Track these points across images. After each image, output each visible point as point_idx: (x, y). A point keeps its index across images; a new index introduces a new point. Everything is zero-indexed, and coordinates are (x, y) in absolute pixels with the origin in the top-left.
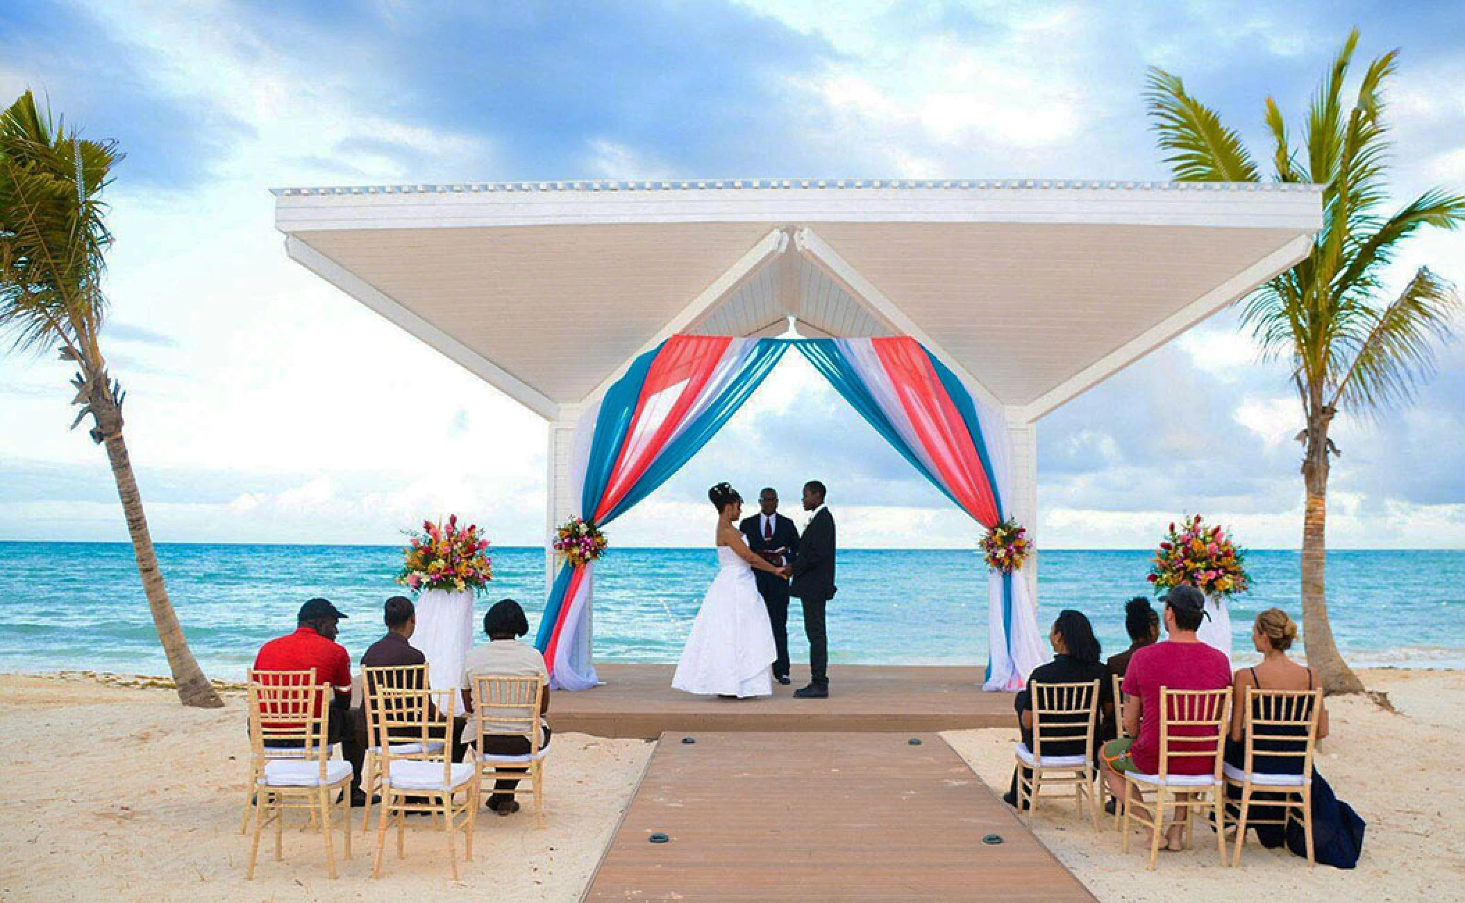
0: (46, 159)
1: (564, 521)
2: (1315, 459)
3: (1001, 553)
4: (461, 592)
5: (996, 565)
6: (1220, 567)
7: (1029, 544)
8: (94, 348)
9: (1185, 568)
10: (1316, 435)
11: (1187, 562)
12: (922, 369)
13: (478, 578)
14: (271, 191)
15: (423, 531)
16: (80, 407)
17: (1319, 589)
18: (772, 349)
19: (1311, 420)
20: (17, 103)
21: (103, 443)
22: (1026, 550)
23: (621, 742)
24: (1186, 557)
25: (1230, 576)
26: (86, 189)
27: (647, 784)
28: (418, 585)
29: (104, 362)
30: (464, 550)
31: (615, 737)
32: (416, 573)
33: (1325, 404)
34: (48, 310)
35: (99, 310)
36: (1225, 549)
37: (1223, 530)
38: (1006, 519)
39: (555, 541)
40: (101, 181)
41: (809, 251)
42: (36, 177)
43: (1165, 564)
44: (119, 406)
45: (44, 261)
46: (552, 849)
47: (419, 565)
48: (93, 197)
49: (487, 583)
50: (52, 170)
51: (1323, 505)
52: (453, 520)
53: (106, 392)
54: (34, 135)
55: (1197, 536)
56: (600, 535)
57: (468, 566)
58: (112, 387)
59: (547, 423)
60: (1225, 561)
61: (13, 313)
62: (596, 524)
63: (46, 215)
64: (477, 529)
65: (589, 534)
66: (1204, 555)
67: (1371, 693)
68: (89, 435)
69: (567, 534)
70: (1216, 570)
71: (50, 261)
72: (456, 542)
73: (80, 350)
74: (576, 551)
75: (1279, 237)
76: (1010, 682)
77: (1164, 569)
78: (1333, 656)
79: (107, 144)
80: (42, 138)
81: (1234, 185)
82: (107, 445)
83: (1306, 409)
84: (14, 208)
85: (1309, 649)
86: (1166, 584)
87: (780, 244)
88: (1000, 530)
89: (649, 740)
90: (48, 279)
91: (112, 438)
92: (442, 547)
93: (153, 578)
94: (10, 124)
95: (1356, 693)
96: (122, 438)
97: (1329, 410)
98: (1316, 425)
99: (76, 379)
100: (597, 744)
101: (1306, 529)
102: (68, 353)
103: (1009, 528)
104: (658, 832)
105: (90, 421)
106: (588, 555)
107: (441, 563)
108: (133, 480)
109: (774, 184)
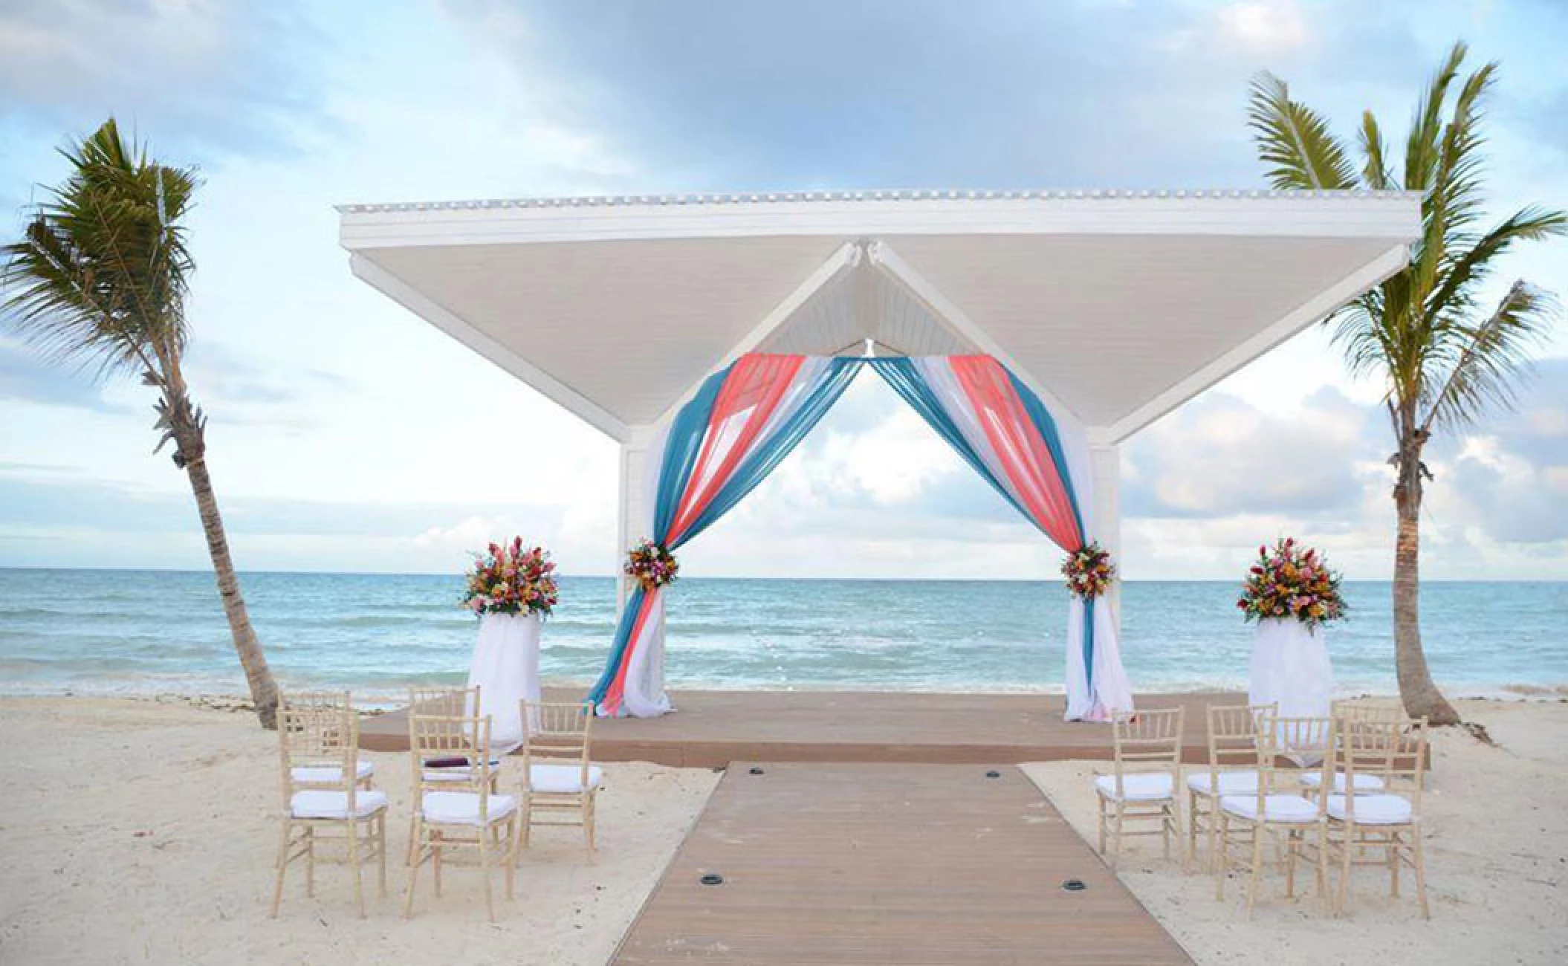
0: (129, 186)
1: (636, 545)
2: (1407, 483)
3: (1083, 578)
4: (525, 616)
5: (1078, 590)
6: (1314, 592)
7: (1112, 570)
8: (176, 373)
9: (1277, 593)
10: (1408, 459)
11: (1279, 587)
12: (1002, 390)
13: (543, 602)
14: (336, 208)
15: (488, 554)
16: (162, 432)
17: (1412, 617)
18: (846, 368)
19: (1403, 443)
20: (102, 130)
21: (185, 469)
22: (1109, 576)
23: (687, 772)
24: (1278, 581)
25: (1325, 602)
26: (167, 215)
27: (707, 817)
28: (482, 609)
29: (186, 387)
30: (529, 572)
31: (682, 766)
32: (480, 596)
33: (1417, 426)
34: (131, 336)
35: (182, 336)
36: (1319, 573)
37: (1317, 554)
38: (1089, 543)
39: (625, 565)
40: (182, 206)
41: (884, 266)
42: (118, 204)
43: (1256, 589)
44: (200, 432)
45: (126, 286)
46: (599, 888)
47: (483, 588)
48: (176, 223)
49: (552, 607)
50: (135, 197)
51: (1416, 531)
52: (518, 542)
53: (187, 416)
54: (117, 162)
55: (1289, 560)
56: (672, 559)
57: (532, 589)
58: (193, 412)
59: (618, 445)
60: (1319, 586)
61: (96, 338)
62: (669, 547)
63: (129, 241)
64: (543, 551)
65: (660, 558)
66: (1297, 580)
67: (1468, 725)
68: (172, 461)
69: (638, 557)
70: (1309, 595)
71: (132, 287)
72: (521, 564)
73: (162, 375)
74: (647, 575)
75: (1374, 247)
76: (1093, 712)
77: (1255, 595)
78: (1427, 687)
79: (187, 170)
80: (125, 165)
81: (1327, 193)
82: (189, 469)
83: (1397, 431)
84: (95, 234)
85: (1402, 679)
86: (1257, 609)
87: (853, 257)
88: (1082, 555)
89: (717, 770)
90: (130, 304)
91: (194, 463)
92: (507, 570)
93: (234, 602)
94: (93, 149)
95: (1452, 724)
96: (203, 462)
97: (1421, 434)
98: (1408, 448)
99: (159, 405)
100: (662, 773)
101: (1398, 556)
102: (151, 378)
103: (1092, 552)
104: (712, 872)
105: (172, 446)
106: (659, 579)
107: (505, 586)
108: (214, 504)
109: (847, 195)
